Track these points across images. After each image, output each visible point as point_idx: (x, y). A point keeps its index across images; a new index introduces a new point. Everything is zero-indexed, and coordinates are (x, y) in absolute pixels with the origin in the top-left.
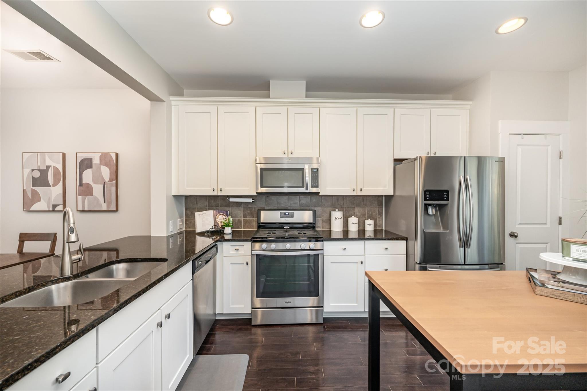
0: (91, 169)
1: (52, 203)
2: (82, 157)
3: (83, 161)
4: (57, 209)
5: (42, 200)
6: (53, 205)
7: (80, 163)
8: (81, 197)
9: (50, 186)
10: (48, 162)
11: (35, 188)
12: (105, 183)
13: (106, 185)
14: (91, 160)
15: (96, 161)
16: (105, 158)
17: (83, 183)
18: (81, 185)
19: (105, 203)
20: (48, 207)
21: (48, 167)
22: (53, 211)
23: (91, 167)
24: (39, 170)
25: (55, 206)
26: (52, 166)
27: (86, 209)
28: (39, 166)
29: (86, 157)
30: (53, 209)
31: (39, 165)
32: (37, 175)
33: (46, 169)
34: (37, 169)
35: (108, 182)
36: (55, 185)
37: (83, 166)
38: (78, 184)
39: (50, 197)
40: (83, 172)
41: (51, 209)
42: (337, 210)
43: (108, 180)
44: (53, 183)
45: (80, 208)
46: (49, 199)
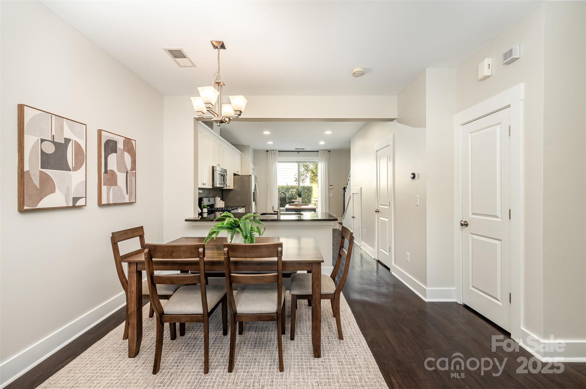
0: (116, 154)
1: (73, 195)
2: (107, 136)
3: (108, 142)
4: (78, 204)
5: (57, 190)
6: (73, 198)
7: (105, 144)
8: (106, 187)
9: (70, 170)
10: (68, 134)
11: (47, 171)
12: (127, 171)
13: (128, 174)
14: (115, 143)
15: (120, 146)
16: (128, 144)
17: (108, 169)
18: (106, 172)
19: (127, 194)
20: (67, 201)
21: (67, 141)
22: (74, 207)
23: (116, 152)
24: (53, 142)
25: (75, 200)
26: (72, 140)
27: (111, 202)
28: (53, 136)
29: (111, 137)
30: (73, 205)
31: (53, 134)
32: (50, 149)
33: (64, 143)
34: (50, 140)
35: (130, 171)
36: (76, 168)
37: (108, 148)
38: (103, 170)
39: (69, 186)
40: (108, 156)
41: (71, 204)
42: (217, 197)
43: (130, 170)
44: (74, 166)
45: (104, 201)
46: (68, 189)
